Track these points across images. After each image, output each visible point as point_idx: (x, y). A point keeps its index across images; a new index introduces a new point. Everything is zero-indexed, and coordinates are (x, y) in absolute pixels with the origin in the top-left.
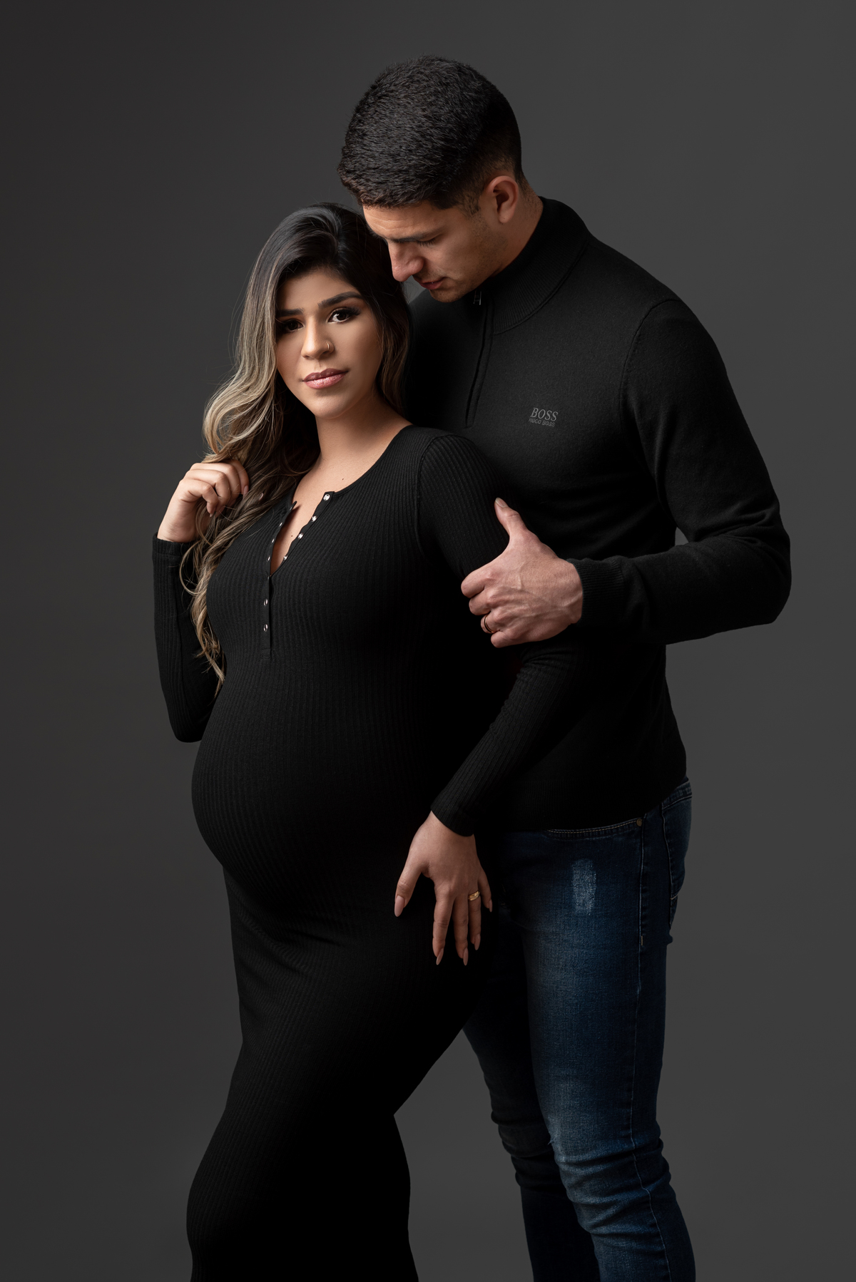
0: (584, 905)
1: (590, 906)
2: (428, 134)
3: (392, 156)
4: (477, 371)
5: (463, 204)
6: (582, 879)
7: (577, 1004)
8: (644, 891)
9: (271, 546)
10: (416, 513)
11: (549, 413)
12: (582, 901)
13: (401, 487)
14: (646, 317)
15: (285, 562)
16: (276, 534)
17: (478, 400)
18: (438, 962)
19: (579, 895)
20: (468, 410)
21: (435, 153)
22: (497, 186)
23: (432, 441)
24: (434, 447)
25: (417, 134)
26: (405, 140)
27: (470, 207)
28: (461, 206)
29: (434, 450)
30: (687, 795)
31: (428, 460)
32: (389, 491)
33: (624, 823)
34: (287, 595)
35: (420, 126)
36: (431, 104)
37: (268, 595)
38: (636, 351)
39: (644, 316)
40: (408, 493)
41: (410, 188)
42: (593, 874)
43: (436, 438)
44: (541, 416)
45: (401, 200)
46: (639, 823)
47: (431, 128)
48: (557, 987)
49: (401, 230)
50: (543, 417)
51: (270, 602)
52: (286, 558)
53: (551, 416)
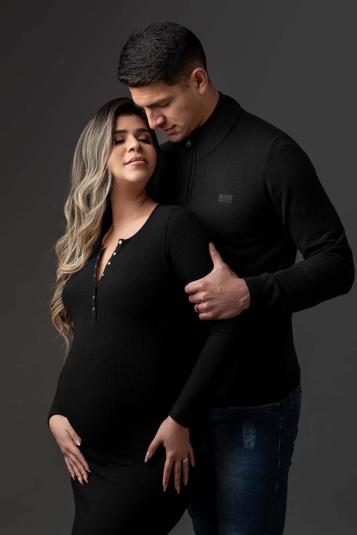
0: (249, 444)
1: (253, 445)
2: (159, 47)
3: (143, 60)
4: (190, 179)
5: (181, 84)
6: (248, 432)
7: (243, 493)
8: (281, 439)
9: (95, 269)
10: (163, 250)
11: (228, 196)
12: (248, 442)
13: (156, 237)
14: (273, 145)
15: (102, 277)
16: (97, 263)
17: (191, 193)
18: (164, 490)
19: (246, 439)
20: (187, 197)
21: (164, 55)
22: (196, 74)
23: (173, 211)
24: (174, 214)
25: (154, 48)
26: (148, 51)
27: (184, 85)
28: (179, 85)
29: (174, 216)
30: (300, 391)
31: (171, 222)
32: (151, 240)
33: (271, 405)
34: (105, 294)
35: (155, 44)
36: (159, 34)
37: (95, 294)
38: (269, 162)
39: (272, 145)
40: (159, 240)
41: (153, 74)
42: (254, 429)
43: (174, 210)
44: (224, 198)
45: (149, 80)
46: (278, 404)
47: (161, 44)
48: (233, 485)
49: (151, 99)
50: (225, 198)
51: (95, 297)
52: (103, 275)
53: (229, 197)
